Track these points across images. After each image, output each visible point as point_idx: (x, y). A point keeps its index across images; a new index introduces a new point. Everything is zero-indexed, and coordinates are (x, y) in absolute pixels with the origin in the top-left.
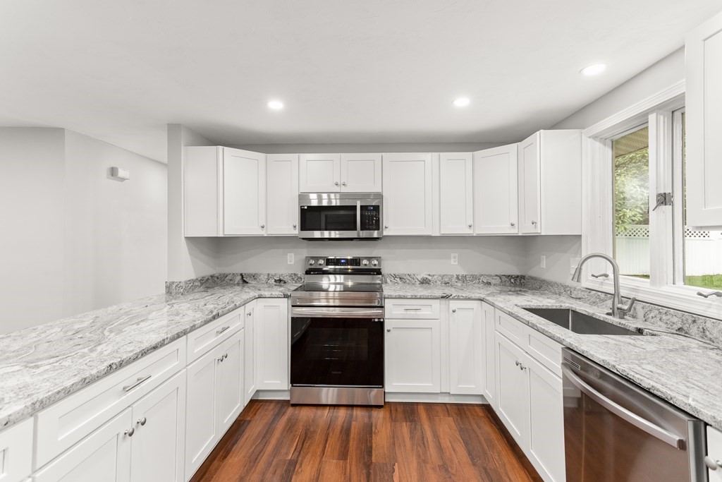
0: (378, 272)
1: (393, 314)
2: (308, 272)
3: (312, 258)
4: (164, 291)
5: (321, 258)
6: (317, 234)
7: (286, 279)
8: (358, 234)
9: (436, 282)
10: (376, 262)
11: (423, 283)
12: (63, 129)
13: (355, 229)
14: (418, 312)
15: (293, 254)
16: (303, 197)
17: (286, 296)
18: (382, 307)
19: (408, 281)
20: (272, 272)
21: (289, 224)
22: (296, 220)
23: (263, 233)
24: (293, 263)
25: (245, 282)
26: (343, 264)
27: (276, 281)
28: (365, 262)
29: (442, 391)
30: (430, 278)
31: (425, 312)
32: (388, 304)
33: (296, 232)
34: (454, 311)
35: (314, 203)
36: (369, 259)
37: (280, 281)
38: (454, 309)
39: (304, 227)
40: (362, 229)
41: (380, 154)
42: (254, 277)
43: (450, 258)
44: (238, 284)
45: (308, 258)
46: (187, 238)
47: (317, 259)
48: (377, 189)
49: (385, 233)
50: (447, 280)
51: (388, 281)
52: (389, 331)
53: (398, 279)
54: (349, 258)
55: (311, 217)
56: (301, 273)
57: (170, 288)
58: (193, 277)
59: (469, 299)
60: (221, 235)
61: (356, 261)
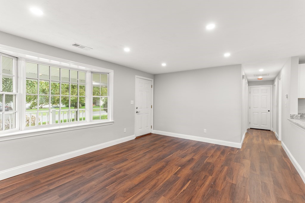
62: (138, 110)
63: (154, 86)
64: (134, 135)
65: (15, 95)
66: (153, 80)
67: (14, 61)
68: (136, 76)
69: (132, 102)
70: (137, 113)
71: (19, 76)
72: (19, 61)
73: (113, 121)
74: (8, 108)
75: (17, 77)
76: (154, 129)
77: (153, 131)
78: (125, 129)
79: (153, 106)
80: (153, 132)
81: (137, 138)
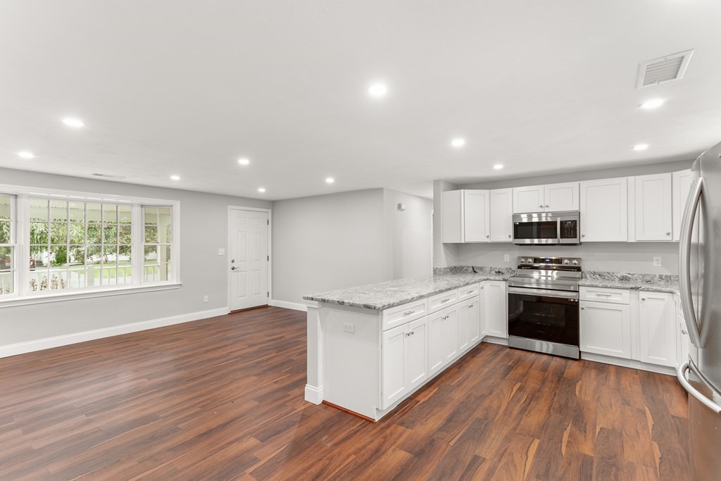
0: (579, 269)
1: (587, 297)
2: (520, 267)
3: (523, 257)
4: (432, 272)
5: (530, 258)
6: (528, 241)
7: (503, 271)
8: (559, 241)
9: (636, 280)
10: (575, 262)
11: (622, 280)
12: (382, 189)
13: (556, 237)
14: (609, 298)
15: (508, 255)
16: (515, 216)
17: (504, 280)
18: (578, 292)
19: (607, 278)
20: (493, 266)
21: (506, 235)
22: (511, 231)
23: (488, 240)
24: (508, 260)
25: (475, 271)
26: (547, 262)
27: (496, 272)
28: (566, 261)
29: (633, 358)
30: (629, 276)
31: (614, 298)
32: (582, 290)
33: (511, 239)
34: (643, 300)
35: (525, 220)
36: (571, 259)
37: (499, 272)
38: (643, 298)
39: (516, 237)
40: (561, 238)
41: (578, 182)
42: (481, 269)
43: (653, 261)
44: (471, 272)
45: (520, 258)
46: (443, 244)
47: (526, 258)
48: (575, 208)
49: (582, 240)
50: (648, 279)
51: (588, 276)
52: (582, 309)
53: (598, 276)
54: (554, 258)
55: (522, 230)
56: (514, 267)
57: (435, 271)
58: (446, 266)
59: (659, 291)
60: (463, 242)
61: (559, 261)
62: (234, 265)
63: (273, 223)
64: (227, 308)
65: (13, 247)
66: (270, 211)
67: (12, 200)
68: (229, 207)
69: (221, 251)
70: (233, 269)
71: (19, 220)
72: (18, 200)
73: (180, 283)
74: (34, 262)
75: (16, 222)
76: (273, 298)
77: (273, 301)
78: (207, 297)
79: (272, 258)
80: (272, 303)
81: (233, 313)
